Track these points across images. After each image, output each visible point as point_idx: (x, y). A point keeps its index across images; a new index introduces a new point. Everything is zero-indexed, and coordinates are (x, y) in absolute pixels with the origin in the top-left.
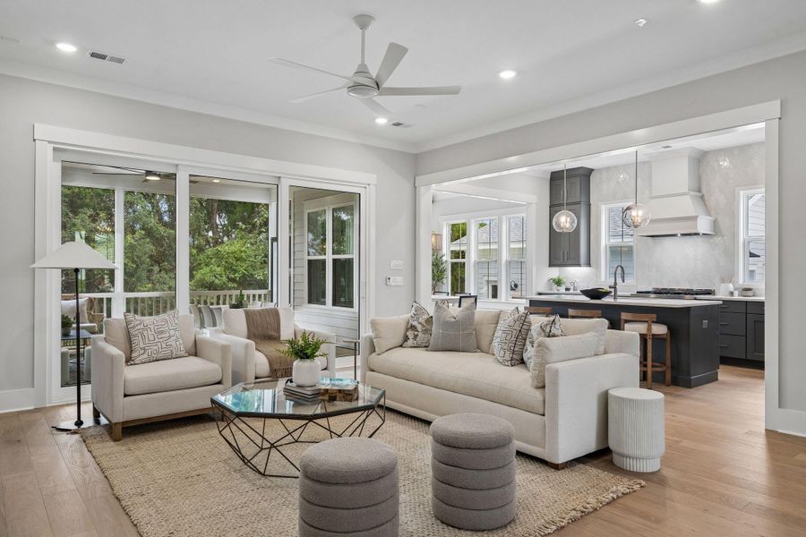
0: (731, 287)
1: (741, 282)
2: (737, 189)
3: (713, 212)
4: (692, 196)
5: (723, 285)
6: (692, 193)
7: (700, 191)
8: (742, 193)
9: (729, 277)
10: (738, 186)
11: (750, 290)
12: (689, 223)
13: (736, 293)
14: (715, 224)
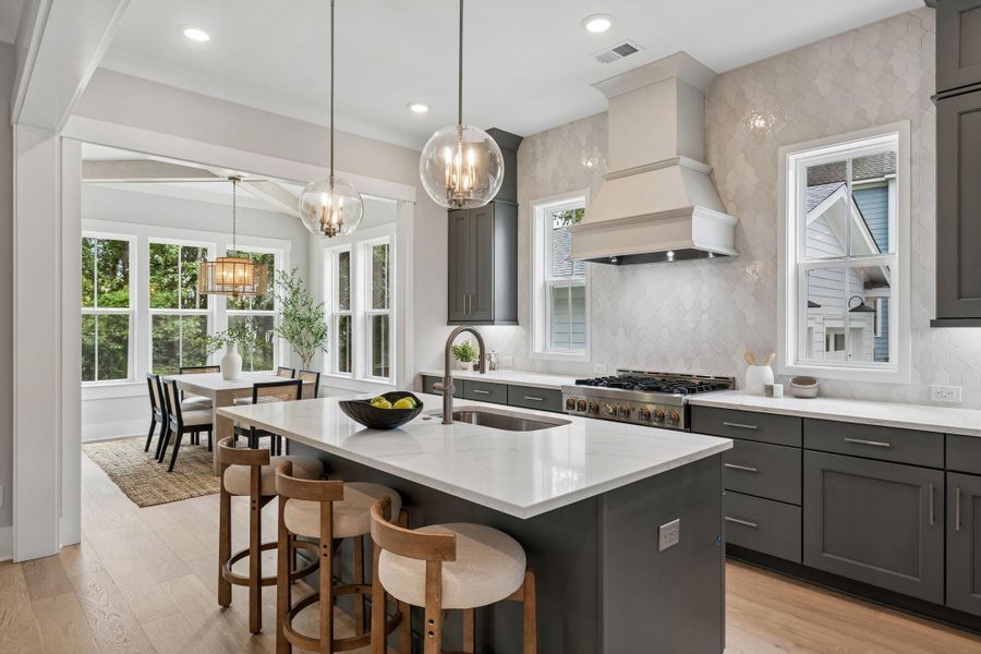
0: (768, 374)
1: (790, 362)
2: (781, 149)
3: (731, 207)
4: (684, 168)
5: (752, 368)
6: (685, 160)
7: (705, 160)
8: (792, 158)
9: (763, 352)
10: (783, 144)
11: (809, 381)
12: (676, 226)
13: (779, 389)
14: (736, 232)
